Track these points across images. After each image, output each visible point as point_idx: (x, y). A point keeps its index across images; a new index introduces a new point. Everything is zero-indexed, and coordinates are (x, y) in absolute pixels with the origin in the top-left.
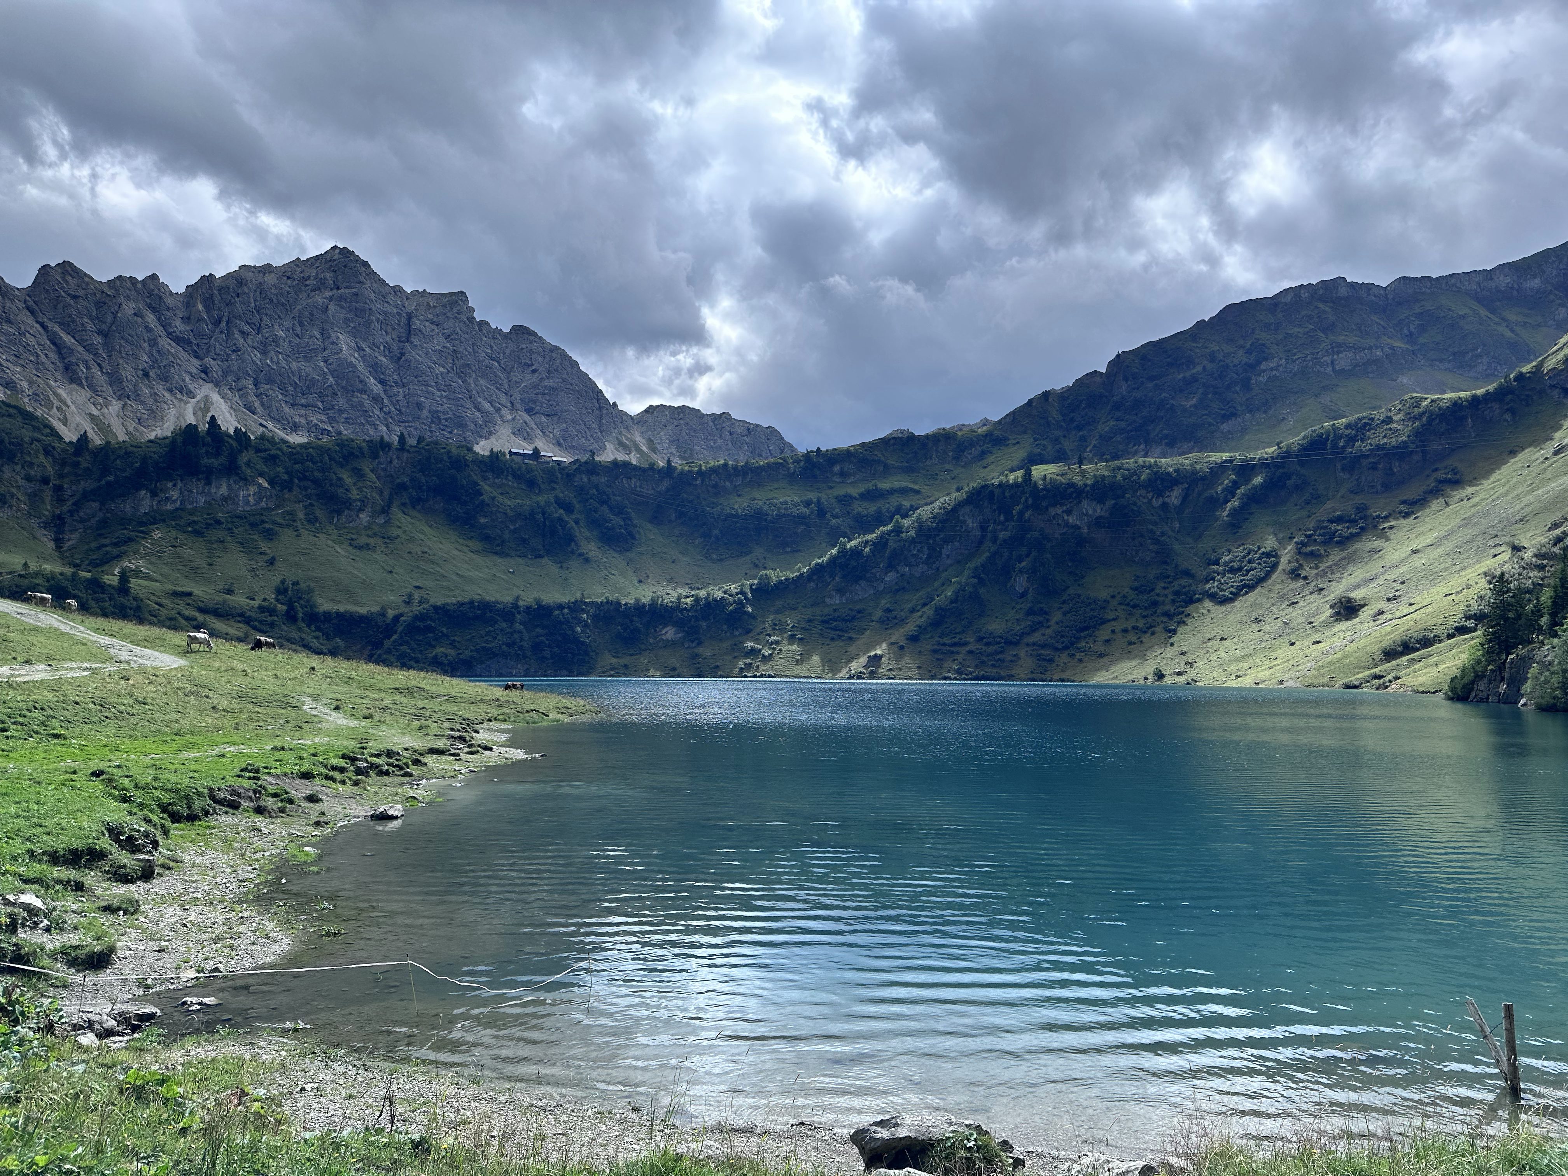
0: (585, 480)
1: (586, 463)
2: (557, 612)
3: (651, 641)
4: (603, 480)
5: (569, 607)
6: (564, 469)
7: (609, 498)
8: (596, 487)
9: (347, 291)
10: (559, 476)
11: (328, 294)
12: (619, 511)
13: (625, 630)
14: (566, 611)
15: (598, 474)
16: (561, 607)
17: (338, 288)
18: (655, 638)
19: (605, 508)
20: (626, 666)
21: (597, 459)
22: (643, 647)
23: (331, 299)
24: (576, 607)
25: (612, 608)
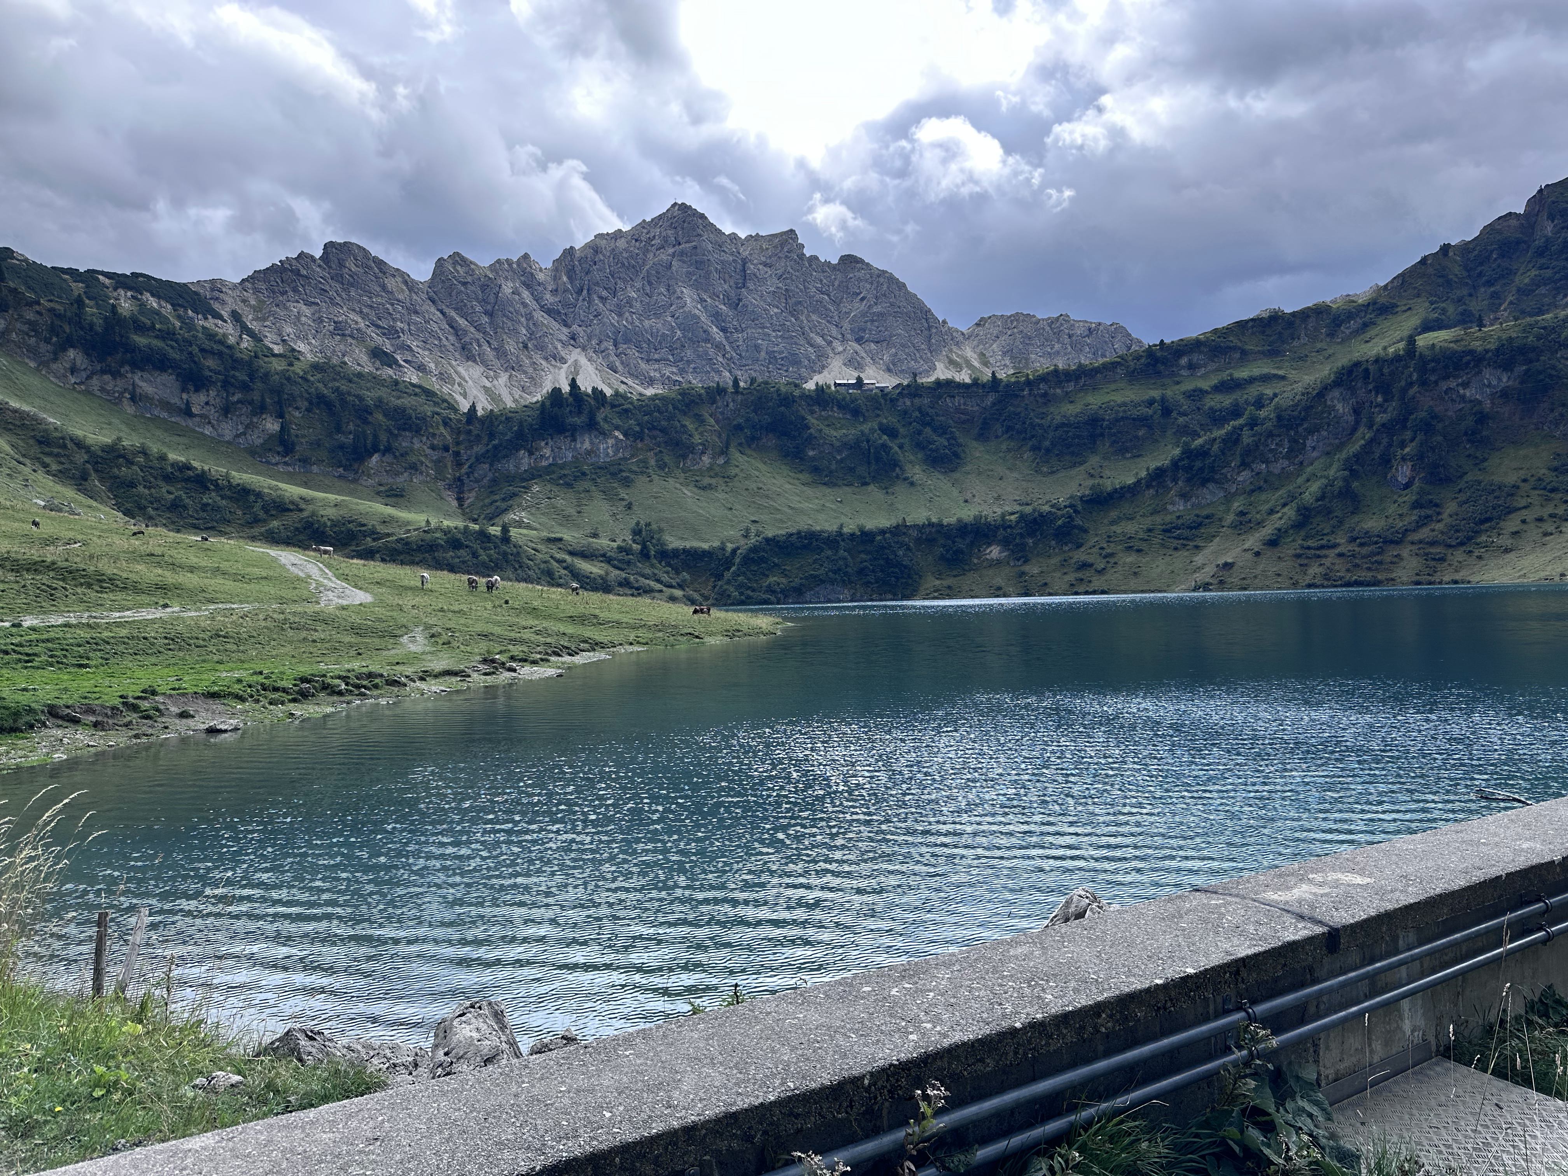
0: (908, 403)
1: (908, 386)
2: (879, 538)
3: (976, 561)
4: (926, 401)
5: (891, 532)
6: (886, 395)
7: (933, 420)
8: (920, 409)
9: (687, 245)
10: (883, 401)
11: (671, 251)
12: (942, 430)
13: (947, 551)
14: (887, 535)
15: (921, 396)
16: (883, 532)
17: (680, 244)
18: (979, 558)
19: (928, 430)
20: (949, 587)
21: (919, 381)
22: (967, 567)
23: (673, 255)
24: (898, 530)
25: (934, 530)
